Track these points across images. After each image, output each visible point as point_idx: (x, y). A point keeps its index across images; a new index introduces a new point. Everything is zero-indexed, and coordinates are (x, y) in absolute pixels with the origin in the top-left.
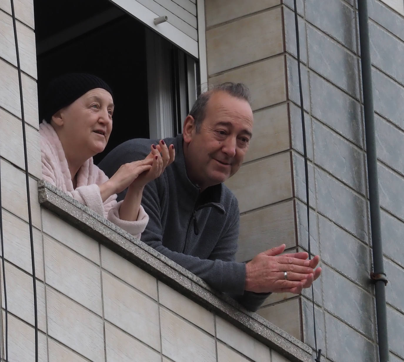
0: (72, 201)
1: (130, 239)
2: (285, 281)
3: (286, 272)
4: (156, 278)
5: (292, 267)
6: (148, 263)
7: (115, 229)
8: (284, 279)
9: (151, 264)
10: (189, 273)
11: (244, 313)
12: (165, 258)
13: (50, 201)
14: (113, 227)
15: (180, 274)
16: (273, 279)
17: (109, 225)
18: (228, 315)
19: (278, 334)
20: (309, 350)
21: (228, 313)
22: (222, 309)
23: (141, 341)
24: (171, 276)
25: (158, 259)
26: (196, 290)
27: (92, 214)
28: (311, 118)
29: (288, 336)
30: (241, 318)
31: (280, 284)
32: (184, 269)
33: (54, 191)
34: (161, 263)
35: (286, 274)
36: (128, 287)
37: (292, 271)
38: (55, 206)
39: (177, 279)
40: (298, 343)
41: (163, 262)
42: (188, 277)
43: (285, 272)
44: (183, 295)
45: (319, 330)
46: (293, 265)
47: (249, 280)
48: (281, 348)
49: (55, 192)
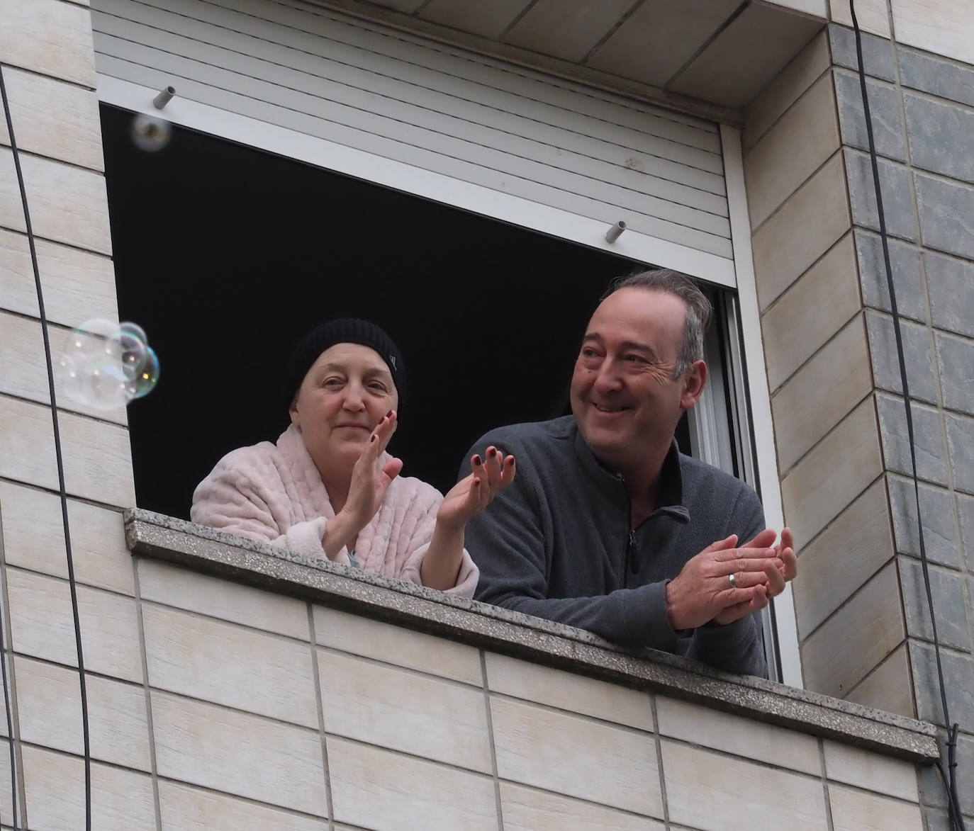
0: (216, 535)
1: (388, 586)
2: (734, 591)
3: (732, 574)
4: (479, 648)
5: (743, 563)
6: (442, 621)
7: (345, 572)
8: (731, 588)
9: (448, 623)
10: (565, 629)
11: (731, 683)
12: (493, 608)
13: (147, 540)
14: (338, 570)
15: (540, 631)
16: (712, 591)
17: (327, 568)
18: (681, 690)
19: (835, 710)
20: (928, 729)
21: (680, 687)
22: (662, 681)
23: (434, 761)
24: (511, 639)
25: (475, 613)
26: (583, 655)
27: (277, 553)
28: (933, 332)
29: (863, 710)
30: (722, 691)
31: (726, 597)
32: (551, 623)
33: (162, 524)
34: (483, 619)
35: (732, 577)
36: (377, 667)
37: (744, 570)
38: (162, 549)
39: (528, 642)
40: (894, 719)
41: (489, 616)
42: (562, 636)
43: (729, 574)
44: (558, 670)
45: (963, 693)
46: (744, 560)
47: (673, 607)
48: (841, 732)
49: (166, 525)
